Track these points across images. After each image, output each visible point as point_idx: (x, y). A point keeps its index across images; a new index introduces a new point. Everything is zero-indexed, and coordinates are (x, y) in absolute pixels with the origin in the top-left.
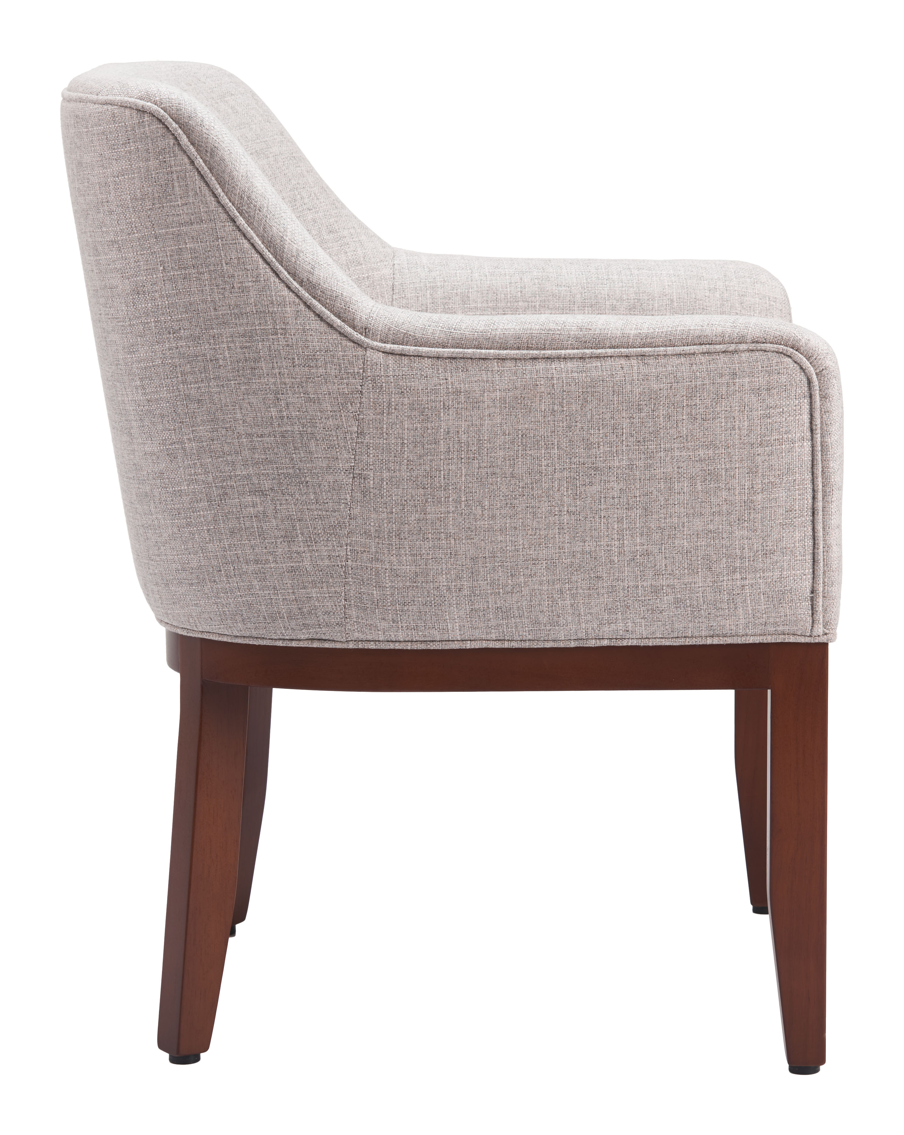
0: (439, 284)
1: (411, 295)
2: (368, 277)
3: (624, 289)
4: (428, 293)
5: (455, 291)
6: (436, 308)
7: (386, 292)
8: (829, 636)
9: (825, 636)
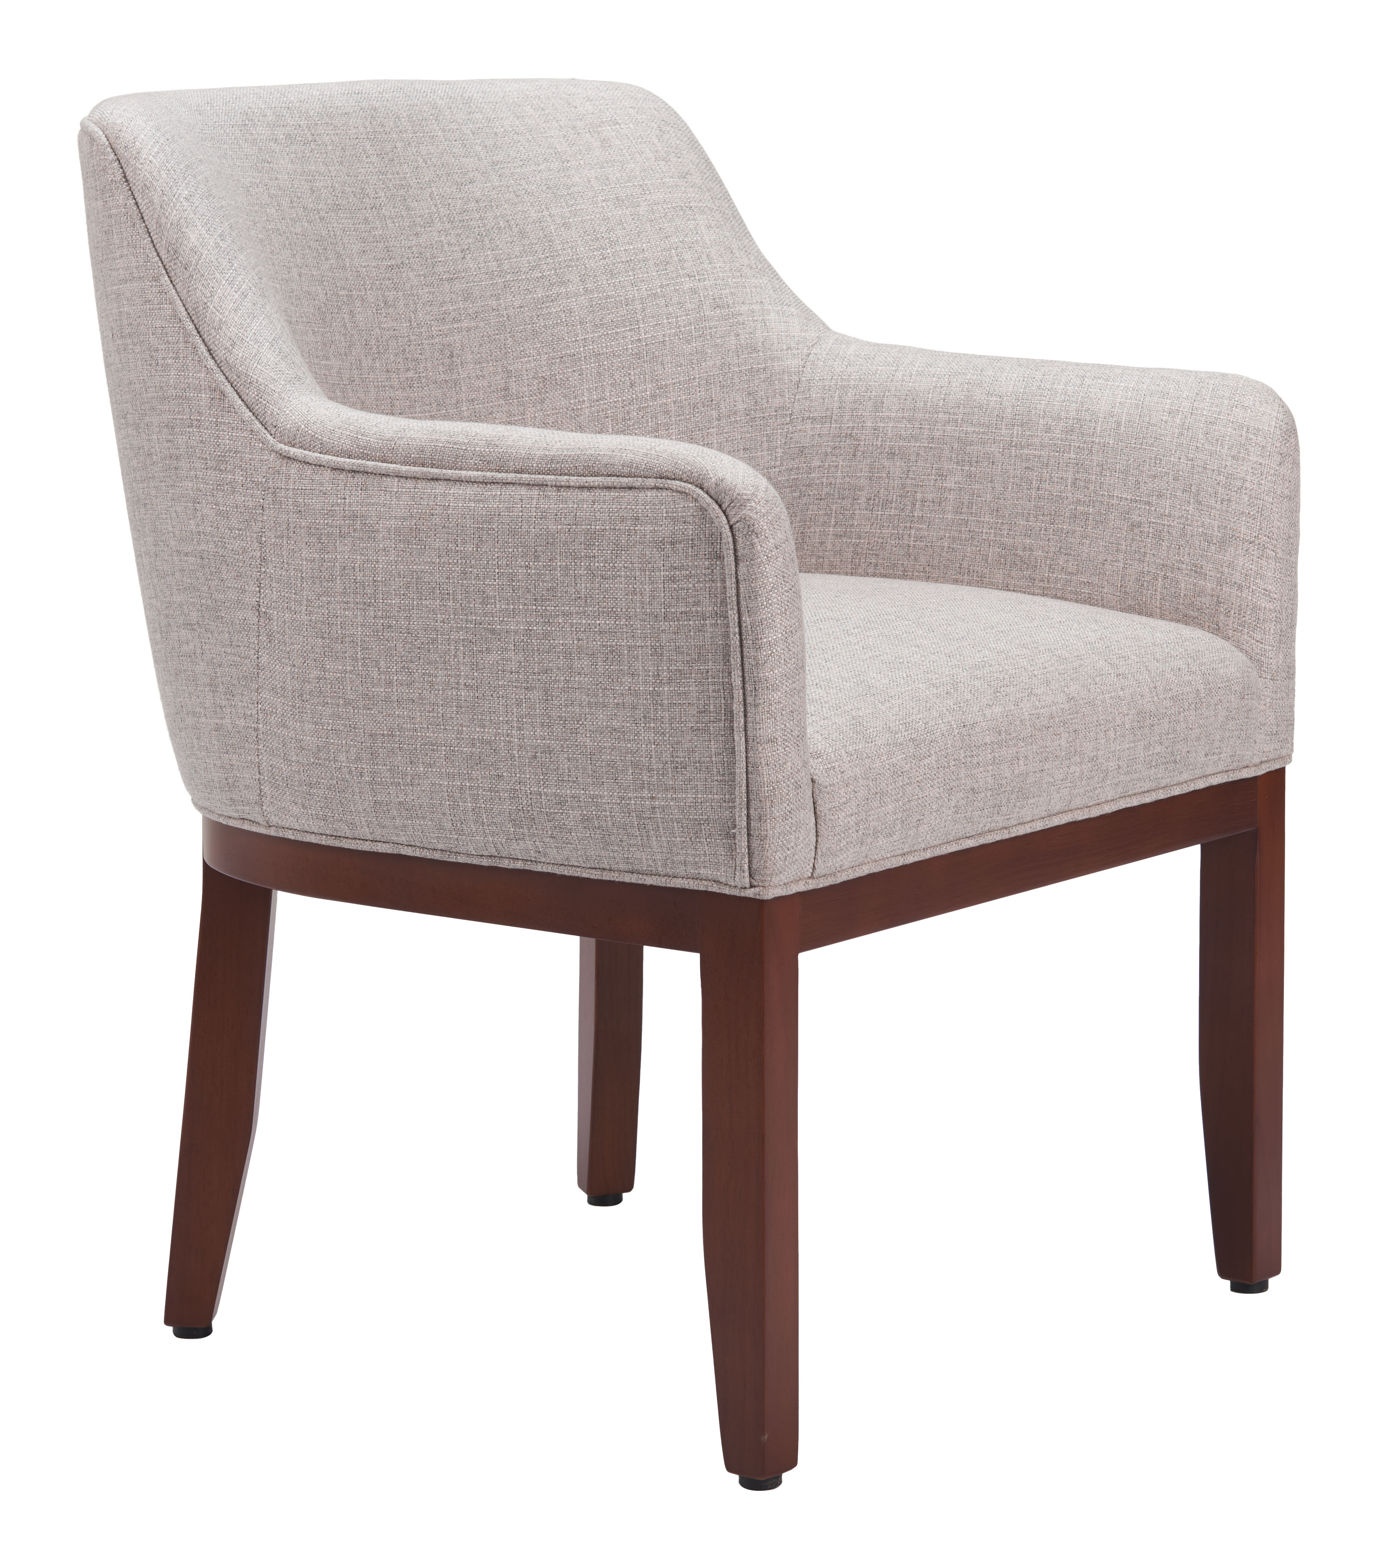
0: (852, 382)
1: (817, 395)
2: (764, 369)
3: (1064, 404)
4: (837, 394)
5: (869, 394)
6: (842, 414)
7: (786, 390)
8: (757, 889)
9: (753, 889)
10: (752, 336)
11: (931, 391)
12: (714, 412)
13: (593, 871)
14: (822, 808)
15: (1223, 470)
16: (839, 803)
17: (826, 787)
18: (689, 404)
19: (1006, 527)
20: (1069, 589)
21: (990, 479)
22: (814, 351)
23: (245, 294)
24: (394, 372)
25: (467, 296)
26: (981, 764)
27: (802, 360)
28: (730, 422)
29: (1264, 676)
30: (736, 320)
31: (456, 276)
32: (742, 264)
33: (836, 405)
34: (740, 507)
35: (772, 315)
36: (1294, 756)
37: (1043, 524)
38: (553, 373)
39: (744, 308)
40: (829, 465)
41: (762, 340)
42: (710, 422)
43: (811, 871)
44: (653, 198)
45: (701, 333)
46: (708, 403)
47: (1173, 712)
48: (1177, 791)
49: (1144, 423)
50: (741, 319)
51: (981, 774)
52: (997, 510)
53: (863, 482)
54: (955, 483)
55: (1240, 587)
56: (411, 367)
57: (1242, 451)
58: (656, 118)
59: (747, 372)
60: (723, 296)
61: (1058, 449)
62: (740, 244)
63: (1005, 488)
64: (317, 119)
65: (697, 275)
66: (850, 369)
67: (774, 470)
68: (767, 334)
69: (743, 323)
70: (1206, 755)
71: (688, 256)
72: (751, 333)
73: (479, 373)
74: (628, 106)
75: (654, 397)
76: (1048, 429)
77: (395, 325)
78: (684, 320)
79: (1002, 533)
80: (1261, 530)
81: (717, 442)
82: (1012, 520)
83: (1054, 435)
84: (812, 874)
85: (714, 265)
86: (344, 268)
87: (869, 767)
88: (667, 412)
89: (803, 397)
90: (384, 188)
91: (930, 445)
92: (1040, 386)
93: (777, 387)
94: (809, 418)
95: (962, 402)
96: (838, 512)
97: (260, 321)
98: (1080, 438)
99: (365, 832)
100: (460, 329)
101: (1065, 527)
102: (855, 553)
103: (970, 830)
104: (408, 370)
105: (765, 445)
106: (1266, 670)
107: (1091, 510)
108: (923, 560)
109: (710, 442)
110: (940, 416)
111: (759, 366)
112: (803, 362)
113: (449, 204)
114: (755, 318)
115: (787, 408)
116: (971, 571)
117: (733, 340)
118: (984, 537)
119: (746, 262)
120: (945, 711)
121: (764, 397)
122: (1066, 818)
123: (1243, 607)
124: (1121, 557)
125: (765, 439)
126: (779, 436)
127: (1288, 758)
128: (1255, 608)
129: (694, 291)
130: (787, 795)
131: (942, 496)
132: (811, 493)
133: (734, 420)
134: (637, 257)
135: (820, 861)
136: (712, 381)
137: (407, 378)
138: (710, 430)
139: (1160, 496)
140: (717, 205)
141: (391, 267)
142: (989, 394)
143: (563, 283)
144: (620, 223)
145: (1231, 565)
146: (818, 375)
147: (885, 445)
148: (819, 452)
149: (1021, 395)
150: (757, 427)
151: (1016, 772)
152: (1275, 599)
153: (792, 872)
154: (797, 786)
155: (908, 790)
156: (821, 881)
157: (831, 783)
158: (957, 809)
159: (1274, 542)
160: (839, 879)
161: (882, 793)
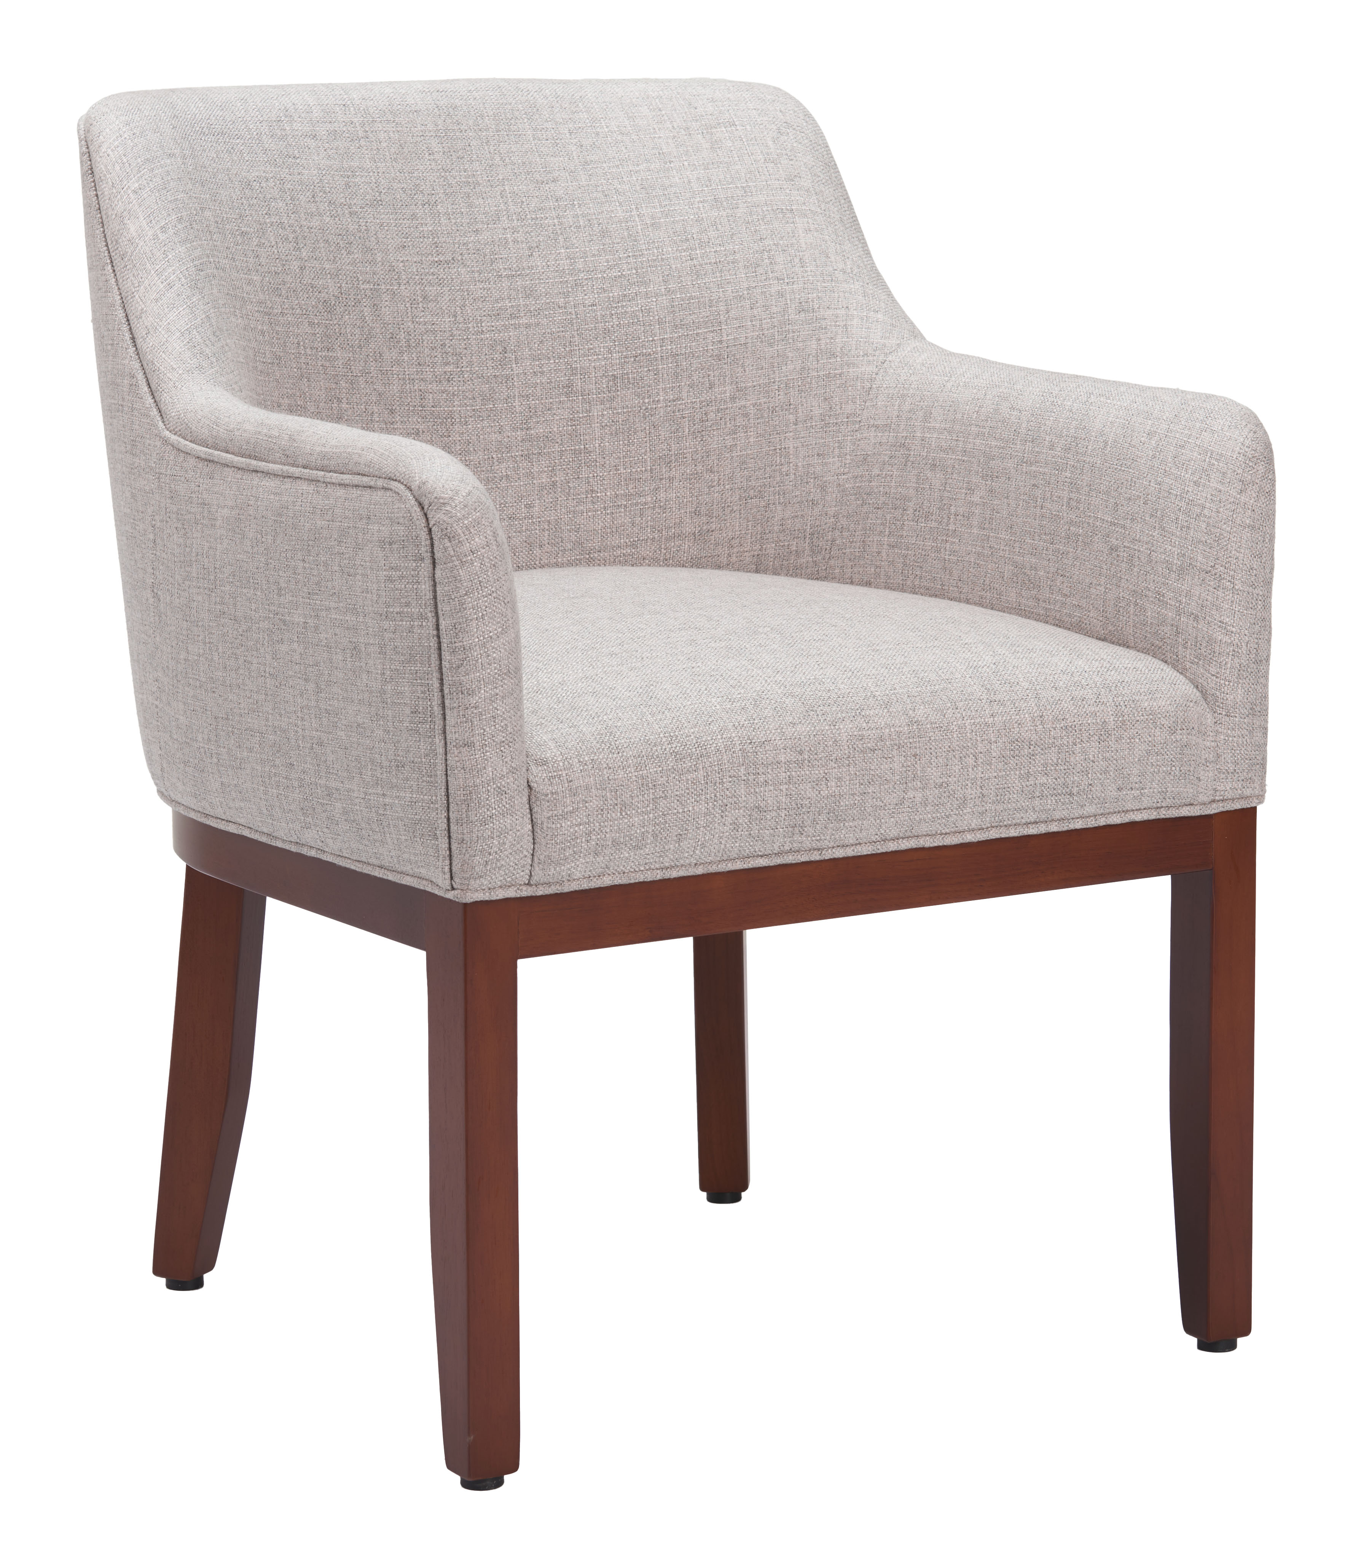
0: (912, 391)
1: (883, 403)
2: (841, 375)
3: (1068, 421)
4: (898, 403)
6: (900, 423)
7: (859, 397)
8: (456, 892)
9: (453, 892)
10: (833, 341)
11: (969, 403)
12: (791, 416)
13: (357, 864)
14: (539, 817)
15: (1185, 496)
16: (563, 811)
17: (547, 795)
18: (768, 408)
19: (1017, 544)
20: (1065, 611)
21: (1006, 495)
22: (890, 358)
23: (171, 285)
24: (429, 366)
25: (529, 293)
26: (770, 783)
27: (877, 366)
28: (806, 427)
29: (1219, 712)
30: (820, 324)
31: (519, 273)
32: (835, 268)
33: (896, 413)
34: (437, 510)
35: (855, 320)
36: (1267, 795)
37: (1045, 544)
38: (625, 372)
39: (829, 312)
40: (886, 475)
41: (840, 345)
42: (787, 425)
43: (528, 877)
44: (754, 200)
45: (784, 336)
46: (786, 407)
47: (1065, 742)
48: (1079, 825)
49: (1126, 444)
50: (823, 323)
51: (770, 793)
52: (1011, 528)
53: (912, 492)
54: (980, 498)
55: (1196, 618)
56: (452, 361)
57: (1203, 476)
58: (779, 120)
59: (825, 377)
60: (810, 300)
61: (1058, 468)
62: (839, 248)
63: (1018, 505)
64: (378, 116)
65: (786, 279)
66: (913, 378)
67: (843, 477)
68: (846, 340)
69: (825, 328)
70: (1120, 789)
71: (780, 259)
72: (832, 338)
73: (537, 369)
74: (752, 107)
75: (733, 399)
76: (1052, 447)
77: (435, 320)
78: (768, 323)
79: (1014, 550)
80: (1219, 560)
81: (794, 447)
82: (1022, 537)
83: (1056, 453)
84: (529, 881)
85: (806, 269)
86: (373, 262)
87: (608, 777)
88: (746, 415)
89: (872, 404)
90: (445, 185)
91: (963, 458)
92: (1053, 402)
93: (850, 393)
94: (873, 426)
95: (990, 415)
96: (892, 522)
97: (179, 311)
98: (1075, 457)
99: (219, 812)
100: (516, 327)
101: (1061, 547)
102: (905, 564)
103: (758, 848)
104: (447, 364)
105: (837, 451)
106: (1221, 705)
107: (1081, 531)
108: (956, 573)
109: (787, 446)
110: (973, 429)
111: (836, 371)
112: (877, 369)
113: (523, 202)
114: (838, 323)
115: (857, 415)
116: (992, 588)
117: (814, 344)
118: (1000, 554)
119: (841, 266)
120: (730, 727)
121: (838, 403)
122: (907, 844)
123: (1199, 639)
124: (1103, 580)
125: (837, 445)
126: (848, 443)
127: (1261, 798)
128: (1211, 641)
129: (781, 294)
130: (487, 799)
131: (970, 511)
132: (871, 502)
133: (809, 424)
134: (727, 259)
135: (537, 869)
136: (792, 385)
137: (445, 372)
138: (787, 434)
139: (1133, 520)
140: (823, 209)
141: (439, 262)
142: (1012, 408)
143: (646, 284)
144: (714, 224)
145: (1188, 594)
146: (886, 382)
147: (930, 456)
148: (879, 460)
149: (1036, 410)
150: (831, 433)
151: (824, 793)
152: (1232, 632)
153: (498, 878)
154: (501, 792)
155: (662, 803)
156: (541, 888)
157: (554, 791)
158: (736, 826)
159: (1232, 573)
160: (567, 888)
161: (624, 805)
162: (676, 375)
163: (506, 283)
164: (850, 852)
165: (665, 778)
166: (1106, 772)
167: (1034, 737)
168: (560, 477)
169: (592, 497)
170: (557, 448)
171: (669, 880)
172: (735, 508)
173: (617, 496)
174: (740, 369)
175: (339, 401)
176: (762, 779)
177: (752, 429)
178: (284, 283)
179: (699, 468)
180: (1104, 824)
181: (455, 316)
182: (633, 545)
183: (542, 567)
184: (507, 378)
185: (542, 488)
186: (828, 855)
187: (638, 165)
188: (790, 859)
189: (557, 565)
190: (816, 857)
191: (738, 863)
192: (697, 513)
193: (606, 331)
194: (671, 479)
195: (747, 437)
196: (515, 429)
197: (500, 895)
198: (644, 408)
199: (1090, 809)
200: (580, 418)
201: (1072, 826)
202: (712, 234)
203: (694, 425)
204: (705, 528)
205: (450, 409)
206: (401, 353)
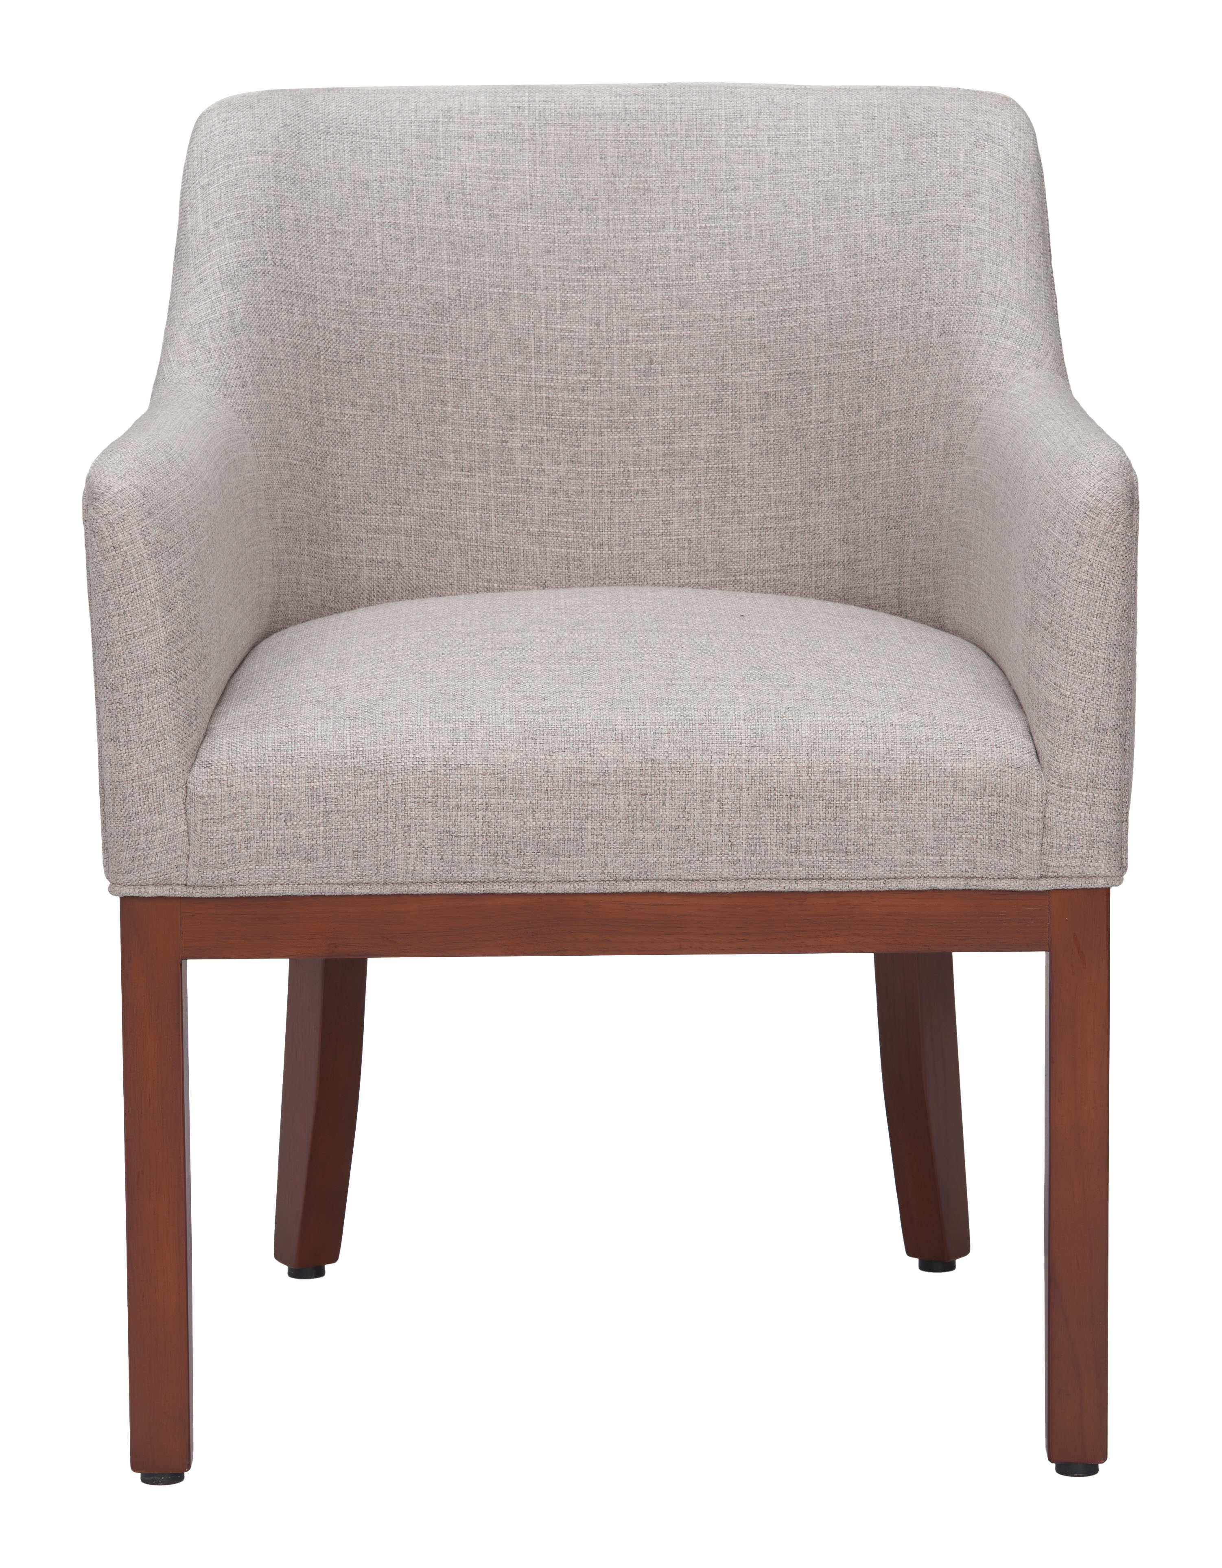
10: (961, 366)
12: (924, 444)
16: (220, 815)
18: (907, 435)
22: (1000, 388)
25: (684, 304)
27: (988, 396)
29: (1052, 781)
30: (955, 349)
35: (984, 346)
38: (779, 389)
39: (965, 336)
41: (965, 372)
43: (183, 878)
45: (925, 359)
55: (1038, 678)
56: (589, 370)
59: (951, 405)
60: (952, 322)
62: (994, 269)
66: (997, 410)
68: (971, 366)
69: (958, 353)
84: (185, 882)
85: (956, 289)
89: (973, 435)
93: (964, 423)
94: (969, 458)
111: (958, 399)
112: (987, 399)
114: (969, 348)
115: (965, 446)
121: (956, 433)
123: (1040, 701)
125: (951, 476)
126: (957, 475)
127: (1117, 879)
129: (929, 315)
133: (936, 454)
135: (193, 870)
145: (1034, 651)
148: (966, 495)
150: (949, 464)
151: (531, 824)
152: (1066, 696)
153: (149, 875)
154: (147, 790)
155: (334, 818)
156: (198, 890)
157: (212, 794)
158: (423, 849)
159: (1066, 631)
160: (230, 892)
161: (289, 814)
162: (828, 395)
163: (660, 293)
164: (570, 888)
165: (338, 792)
166: (890, 833)
167: (796, 787)
168: (704, 495)
169: (738, 517)
170: (702, 464)
171: (351, 896)
172: (878, 538)
173: (765, 518)
174: (886, 393)
175: (444, 403)
176: (453, 803)
177: (892, 456)
178: (383, 282)
179: (847, 494)
180: (897, 888)
181: (598, 325)
182: (783, 570)
183: (681, 586)
184: (651, 389)
185: (683, 504)
186: (542, 889)
187: (828, 175)
188: (495, 888)
189: (698, 585)
190: (527, 889)
191: (434, 887)
192: (845, 541)
193: (763, 347)
194: (820, 504)
195: (889, 465)
196: (655, 443)
197: (151, 892)
198: (796, 428)
199: (879, 871)
200: (730, 435)
201: (854, 887)
202: (881, 250)
203: (843, 448)
204: (853, 557)
205: (584, 418)
206: (528, 359)
